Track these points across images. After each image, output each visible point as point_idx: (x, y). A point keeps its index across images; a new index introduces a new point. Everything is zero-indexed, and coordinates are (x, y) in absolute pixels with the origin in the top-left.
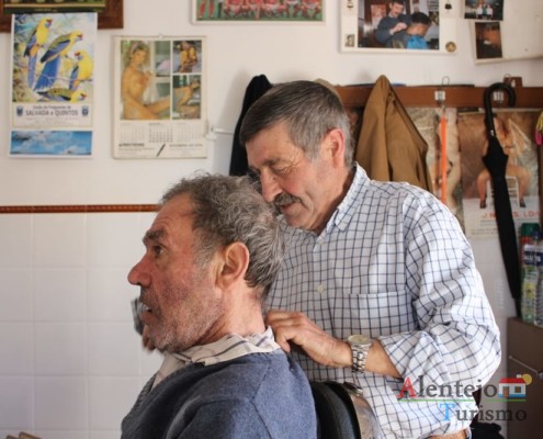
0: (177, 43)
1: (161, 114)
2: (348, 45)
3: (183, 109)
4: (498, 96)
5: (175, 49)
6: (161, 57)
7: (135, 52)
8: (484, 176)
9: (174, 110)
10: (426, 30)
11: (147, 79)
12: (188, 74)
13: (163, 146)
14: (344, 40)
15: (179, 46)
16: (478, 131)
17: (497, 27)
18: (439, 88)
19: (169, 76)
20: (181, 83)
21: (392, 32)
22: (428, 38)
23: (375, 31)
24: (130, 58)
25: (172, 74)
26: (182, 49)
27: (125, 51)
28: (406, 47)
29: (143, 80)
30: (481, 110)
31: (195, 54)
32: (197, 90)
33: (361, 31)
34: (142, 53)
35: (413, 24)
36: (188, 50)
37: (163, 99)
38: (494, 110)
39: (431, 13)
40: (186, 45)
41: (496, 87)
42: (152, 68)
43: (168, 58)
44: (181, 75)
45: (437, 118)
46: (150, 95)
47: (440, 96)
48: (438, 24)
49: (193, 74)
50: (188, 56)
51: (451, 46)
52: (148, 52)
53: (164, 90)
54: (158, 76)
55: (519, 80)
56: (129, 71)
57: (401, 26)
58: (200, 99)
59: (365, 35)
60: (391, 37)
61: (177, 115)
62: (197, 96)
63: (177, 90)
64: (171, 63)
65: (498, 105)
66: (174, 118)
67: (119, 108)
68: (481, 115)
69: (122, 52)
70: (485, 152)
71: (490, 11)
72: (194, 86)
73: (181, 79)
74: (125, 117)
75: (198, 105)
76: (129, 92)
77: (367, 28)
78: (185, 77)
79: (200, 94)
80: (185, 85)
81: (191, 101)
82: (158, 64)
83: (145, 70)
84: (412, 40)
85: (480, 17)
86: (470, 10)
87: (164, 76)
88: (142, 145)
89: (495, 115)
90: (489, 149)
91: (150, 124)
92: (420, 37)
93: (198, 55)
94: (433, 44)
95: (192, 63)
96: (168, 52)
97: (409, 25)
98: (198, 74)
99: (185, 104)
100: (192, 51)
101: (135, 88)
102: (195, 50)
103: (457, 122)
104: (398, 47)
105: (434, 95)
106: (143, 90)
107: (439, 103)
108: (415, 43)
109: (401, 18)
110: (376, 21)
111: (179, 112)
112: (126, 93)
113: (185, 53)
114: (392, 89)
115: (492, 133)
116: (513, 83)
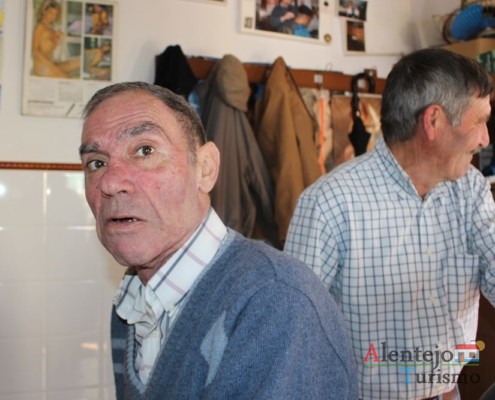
0: (89, 5)
1: (71, 74)
2: (246, 26)
3: (93, 70)
4: (361, 84)
5: (87, 11)
6: (72, 17)
7: (47, 8)
8: (349, 150)
9: (85, 70)
10: (309, 21)
11: (58, 37)
12: (99, 37)
13: (73, 106)
14: (243, 22)
15: (91, 9)
16: (347, 110)
17: (361, 26)
18: (318, 72)
19: (80, 36)
20: (92, 45)
21: (283, 19)
22: (310, 28)
23: (269, 17)
24: (42, 15)
25: (84, 35)
26: (94, 12)
27: (38, 6)
28: (293, 33)
29: (54, 38)
30: (348, 94)
31: (107, 18)
32: (108, 53)
33: (257, 15)
34: (54, 11)
35: (300, 15)
36: (100, 13)
37: (74, 58)
38: (360, 95)
39: (313, 8)
40: (99, 9)
41: (360, 76)
42: (62, 27)
43: (80, 19)
44: (93, 37)
45: (314, 99)
46: (61, 53)
47: (318, 79)
48: (318, 17)
49: (105, 37)
50: (100, 19)
51: (328, 38)
52: (60, 10)
53: (75, 49)
54: (69, 35)
55: (375, 72)
56: (41, 27)
57: (290, 15)
58: (111, 61)
59: (260, 19)
60: (282, 24)
61: (87, 75)
62: (108, 59)
63: (88, 51)
64: (83, 24)
65: (362, 91)
66: (85, 79)
67: (29, 63)
68: (347, 98)
69: (35, 6)
70: (350, 130)
71: (357, 13)
72: (106, 48)
73: (93, 40)
74: (35, 72)
75: (108, 67)
76: (39, 49)
77: (263, 14)
78: (96, 40)
79: (111, 57)
80: (96, 46)
81: (102, 64)
82: (69, 24)
83: (56, 28)
84: (298, 29)
85: (350, 16)
86: (343, 10)
87: (75, 36)
88: (51, 103)
89: (358, 99)
90: (355, 127)
91: (60, 83)
92: (305, 26)
93: (110, 19)
94: (314, 34)
95: (103, 27)
96: (79, 13)
97: (296, 15)
98: (108, 37)
99: (96, 66)
100: (104, 15)
101: (46, 45)
102: (108, 14)
103: (330, 103)
104: (287, 33)
105: (313, 79)
106: (54, 47)
108: (301, 31)
109: (290, 9)
110: (270, 8)
111: (90, 73)
112: (37, 49)
113: (96, 16)
114: (288, 69)
115: (358, 114)
116: (371, 74)
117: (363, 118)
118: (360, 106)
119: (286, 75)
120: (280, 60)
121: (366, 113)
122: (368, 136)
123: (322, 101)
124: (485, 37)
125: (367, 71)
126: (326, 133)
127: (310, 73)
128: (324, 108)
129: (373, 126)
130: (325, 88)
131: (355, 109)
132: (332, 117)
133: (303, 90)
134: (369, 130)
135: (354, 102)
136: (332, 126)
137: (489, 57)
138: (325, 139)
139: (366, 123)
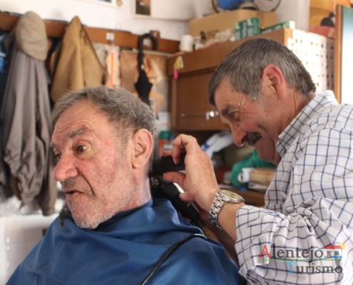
4: (147, 42)
16: (134, 64)
18: (110, 31)
30: (135, 51)
38: (145, 52)
41: (146, 36)
45: (106, 53)
47: (110, 36)
55: (158, 34)
65: (146, 48)
68: (134, 53)
89: (143, 55)
90: (140, 78)
103: (120, 57)
105: (105, 36)
107: (109, 42)
114: (83, 27)
115: (143, 67)
116: (155, 35)
117: (147, 70)
118: (145, 61)
119: (81, 31)
120: (76, 19)
121: (149, 66)
122: (150, 85)
123: (112, 55)
124: (245, 8)
125: (152, 32)
126: (116, 82)
127: (103, 31)
128: (114, 61)
129: (155, 78)
130: (116, 44)
131: (140, 62)
132: (120, 69)
133: (96, 46)
134: (152, 81)
135: (140, 58)
136: (121, 76)
137: (245, 24)
139: (149, 75)
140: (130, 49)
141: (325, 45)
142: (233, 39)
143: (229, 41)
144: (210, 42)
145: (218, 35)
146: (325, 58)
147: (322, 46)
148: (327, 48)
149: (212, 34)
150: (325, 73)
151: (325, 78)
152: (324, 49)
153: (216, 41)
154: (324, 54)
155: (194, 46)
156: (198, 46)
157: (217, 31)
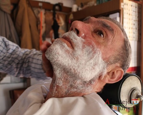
4: (57, 8)
8: (52, 32)
16: (51, 17)
18: (41, 2)
30: (52, 11)
38: (56, 12)
41: (57, 5)
45: (39, 12)
47: (40, 4)
55: (62, 4)
65: (57, 10)
103: (45, 14)
105: (38, 4)
116: (61, 5)
117: (57, 20)
118: (56, 16)
121: (59, 19)
122: (58, 27)
123: (42, 13)
125: (59, 3)
126: (43, 25)
128: (42, 16)
129: (61, 23)
130: (43, 8)
131: (54, 16)
132: (45, 19)
134: (60, 25)
135: (54, 15)
136: (46, 22)
138: (42, 27)
139: (58, 22)
140: (50, 10)
141: (137, 7)
142: (95, 5)
143: (93, 6)
144: (85, 7)
145: (88, 3)
146: (137, 13)
147: (136, 7)
148: (138, 8)
149: (86, 4)
150: (137, 19)
151: (137, 22)
152: (137, 9)
153: (88, 6)
154: (137, 11)
155: (78, 9)
156: (80, 9)
157: (88, 2)
